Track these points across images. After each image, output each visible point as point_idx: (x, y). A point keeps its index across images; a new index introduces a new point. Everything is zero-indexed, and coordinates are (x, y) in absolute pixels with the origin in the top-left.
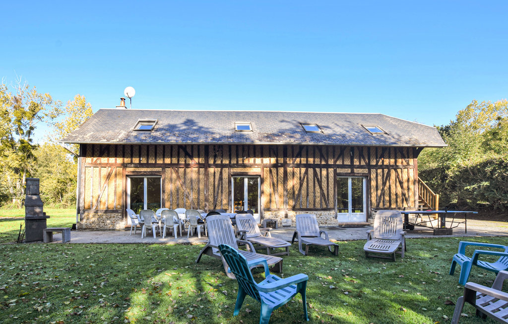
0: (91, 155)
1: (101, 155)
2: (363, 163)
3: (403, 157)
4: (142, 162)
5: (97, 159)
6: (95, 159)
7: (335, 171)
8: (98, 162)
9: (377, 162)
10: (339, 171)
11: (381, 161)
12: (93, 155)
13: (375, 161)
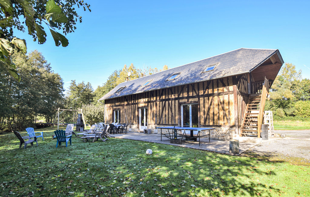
2: (195, 94)
3: (224, 86)
7: (179, 101)
9: (204, 92)
10: (181, 101)
11: (207, 91)
13: (202, 91)
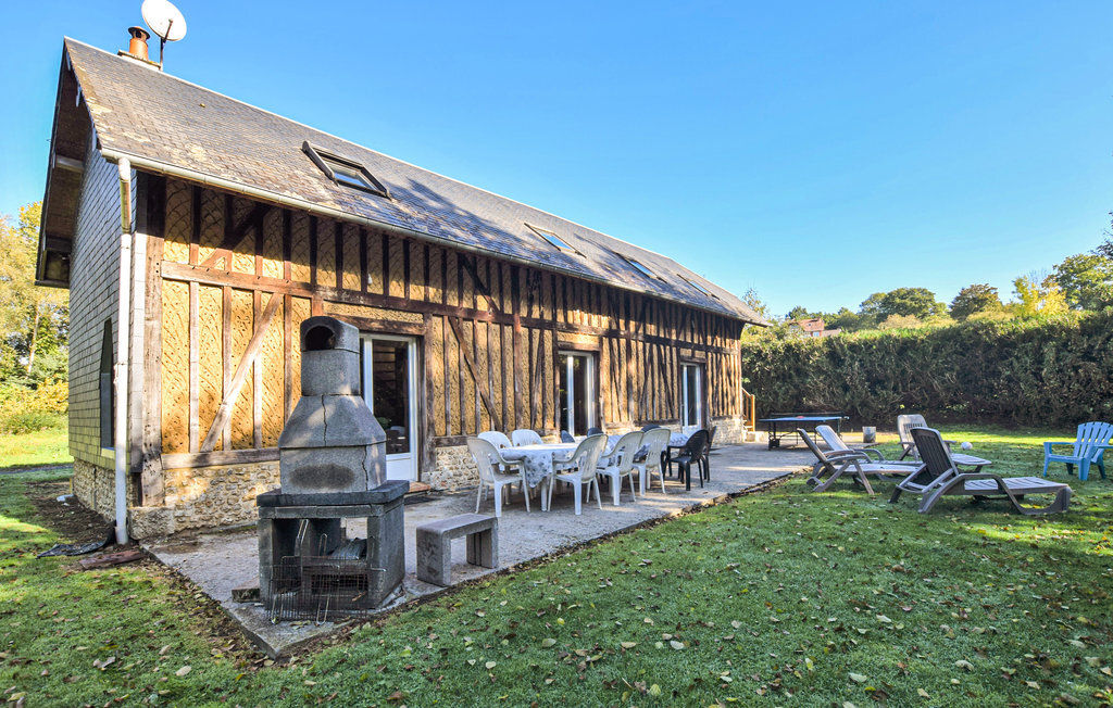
0: (187, 233)
1: (231, 240)
2: (701, 341)
4: (369, 290)
5: (214, 256)
6: (205, 253)
7: (678, 352)
8: (219, 265)
9: (713, 342)
11: (716, 340)
12: (196, 235)
13: (710, 338)
